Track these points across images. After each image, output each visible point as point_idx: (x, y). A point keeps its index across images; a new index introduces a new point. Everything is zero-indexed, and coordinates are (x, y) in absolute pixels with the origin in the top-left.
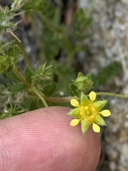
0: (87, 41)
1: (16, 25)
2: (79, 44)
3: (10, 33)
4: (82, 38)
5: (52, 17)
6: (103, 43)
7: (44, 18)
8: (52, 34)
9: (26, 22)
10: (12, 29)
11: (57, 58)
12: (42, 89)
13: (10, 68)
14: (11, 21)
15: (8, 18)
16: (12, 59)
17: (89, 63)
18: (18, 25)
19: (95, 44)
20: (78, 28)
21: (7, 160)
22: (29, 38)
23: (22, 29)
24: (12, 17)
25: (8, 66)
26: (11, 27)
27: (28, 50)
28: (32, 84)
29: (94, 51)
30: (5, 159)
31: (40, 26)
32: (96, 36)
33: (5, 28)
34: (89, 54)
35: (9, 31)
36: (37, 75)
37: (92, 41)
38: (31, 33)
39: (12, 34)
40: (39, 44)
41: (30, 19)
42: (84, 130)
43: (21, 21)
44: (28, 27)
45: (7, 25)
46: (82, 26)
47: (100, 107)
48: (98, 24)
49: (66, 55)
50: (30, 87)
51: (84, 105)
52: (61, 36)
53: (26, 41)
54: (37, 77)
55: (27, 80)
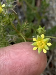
0: (46, 14)
1: (15, 6)
2: (43, 15)
3: (12, 10)
4: (44, 13)
5: (31, 3)
6: (54, 15)
7: (27, 3)
8: (31, 11)
9: (19, 5)
10: (13, 8)
11: (33, 21)
12: (25, 34)
13: (10, 24)
14: (13, 4)
15: (11, 3)
16: (11, 19)
17: (47, 24)
18: (16, 6)
19: (50, 15)
20: (43, 8)
21: (5, 66)
22: (20, 12)
23: (17, 8)
24: (13, 3)
25: (9, 22)
26: (12, 7)
27: (20, 17)
28: (20, 32)
29: (50, 19)
30: (4, 65)
31: (26, 7)
32: (51, 12)
33: (10, 7)
34: (47, 20)
35: (12, 9)
36: (22, 27)
37: (49, 14)
38: (21, 10)
39: (13, 10)
40: (25, 15)
41: (21, 4)
42: (39, 52)
43: (17, 5)
44: (20, 7)
45: (11, 6)
46: (44, 7)
47: (46, 41)
48: (52, 6)
49: (37, 20)
50: (19, 33)
51: (39, 41)
52: (35, 12)
53: (19, 14)
54: (22, 28)
55: (18, 29)
